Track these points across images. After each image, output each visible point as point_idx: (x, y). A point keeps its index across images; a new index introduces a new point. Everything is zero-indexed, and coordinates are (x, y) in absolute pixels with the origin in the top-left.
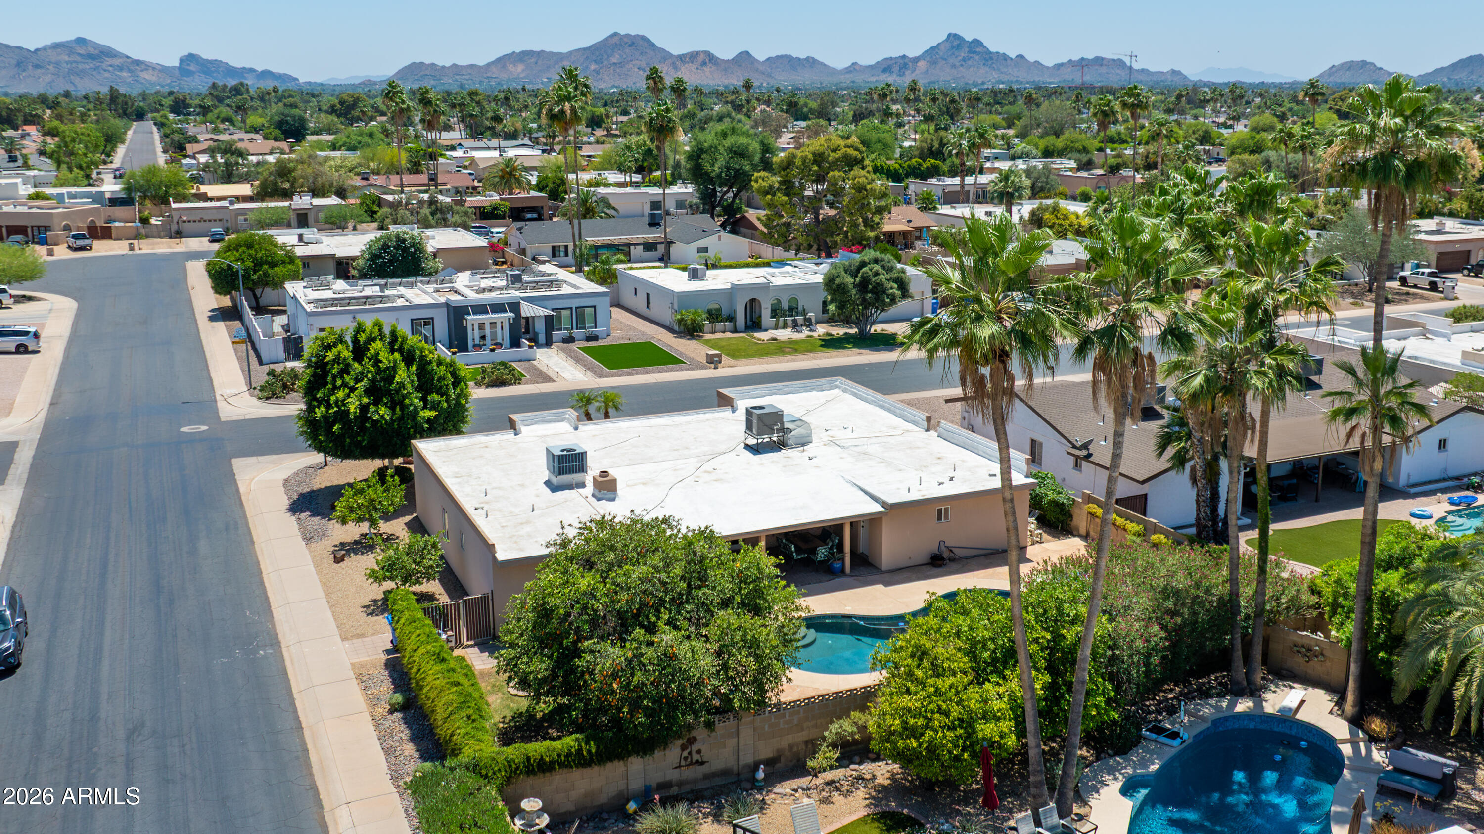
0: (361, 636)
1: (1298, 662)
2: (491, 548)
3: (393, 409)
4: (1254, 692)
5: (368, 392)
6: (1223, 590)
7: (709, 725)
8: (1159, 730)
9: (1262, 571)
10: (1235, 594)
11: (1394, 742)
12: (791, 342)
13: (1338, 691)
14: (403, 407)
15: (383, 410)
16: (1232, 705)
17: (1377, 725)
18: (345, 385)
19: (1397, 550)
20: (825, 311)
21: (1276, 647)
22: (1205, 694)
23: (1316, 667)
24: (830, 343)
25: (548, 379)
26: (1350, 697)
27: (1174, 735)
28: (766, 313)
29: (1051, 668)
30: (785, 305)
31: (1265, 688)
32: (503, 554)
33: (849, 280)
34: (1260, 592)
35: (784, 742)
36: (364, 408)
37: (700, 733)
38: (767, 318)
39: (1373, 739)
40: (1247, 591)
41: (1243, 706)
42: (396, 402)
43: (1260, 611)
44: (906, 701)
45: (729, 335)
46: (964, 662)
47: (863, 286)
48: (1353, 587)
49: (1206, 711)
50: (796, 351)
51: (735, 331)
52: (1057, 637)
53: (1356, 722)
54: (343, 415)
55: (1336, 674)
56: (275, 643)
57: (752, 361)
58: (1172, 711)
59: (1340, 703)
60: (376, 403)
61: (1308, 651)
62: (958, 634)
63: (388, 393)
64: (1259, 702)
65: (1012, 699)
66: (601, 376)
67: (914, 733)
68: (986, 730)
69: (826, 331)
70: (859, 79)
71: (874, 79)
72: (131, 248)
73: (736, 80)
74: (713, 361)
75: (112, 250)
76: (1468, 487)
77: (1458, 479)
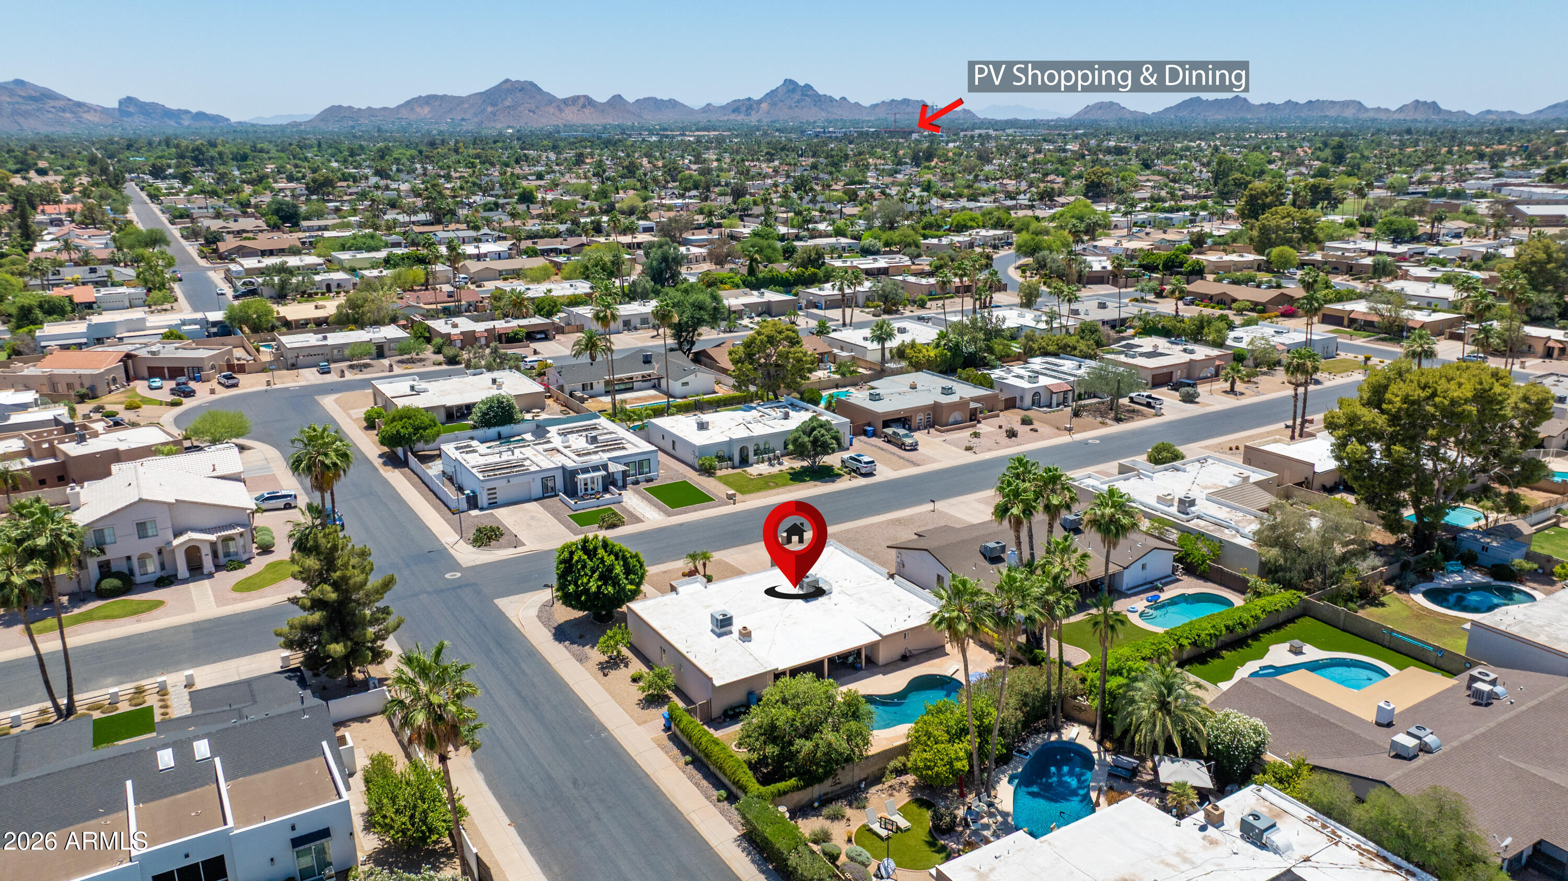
0: (645, 722)
1: (1075, 713)
2: (710, 679)
3: (614, 586)
4: (1057, 729)
5: (599, 579)
6: (1045, 688)
7: (843, 768)
8: (1020, 752)
9: (1060, 679)
10: (1049, 691)
11: (1116, 751)
12: (772, 476)
13: (1092, 726)
14: (619, 585)
15: (610, 589)
16: (1049, 737)
17: (1108, 745)
18: (586, 575)
19: (1116, 667)
20: (785, 448)
21: (1067, 707)
22: (1038, 731)
23: (1083, 716)
24: (797, 477)
25: (639, 520)
26: (1097, 733)
27: (1027, 754)
28: (751, 454)
29: (980, 736)
30: (762, 447)
31: (1062, 727)
32: (717, 683)
33: (806, 439)
34: (1059, 688)
35: (869, 771)
36: (599, 587)
37: (839, 772)
38: (752, 458)
39: (1106, 750)
40: (1054, 687)
41: (1054, 737)
42: (616, 583)
43: (1060, 695)
44: (925, 755)
45: (730, 471)
46: (946, 737)
47: (815, 442)
48: (1098, 683)
49: (1039, 741)
50: (777, 485)
51: (734, 467)
52: (982, 722)
53: (1100, 743)
54: (586, 591)
55: (1092, 719)
56: (605, 729)
57: (753, 495)
58: (1024, 741)
59: (1093, 733)
60: (605, 584)
61: (1080, 709)
62: (941, 723)
63: (611, 578)
64: (1060, 735)
65: (966, 751)
66: (669, 515)
67: (929, 768)
68: (958, 765)
69: (789, 464)
70: (714, 117)
71: (726, 118)
72: (268, 383)
73: (612, 119)
74: (730, 497)
75: (252, 385)
76: (1157, 589)
77: (1151, 583)
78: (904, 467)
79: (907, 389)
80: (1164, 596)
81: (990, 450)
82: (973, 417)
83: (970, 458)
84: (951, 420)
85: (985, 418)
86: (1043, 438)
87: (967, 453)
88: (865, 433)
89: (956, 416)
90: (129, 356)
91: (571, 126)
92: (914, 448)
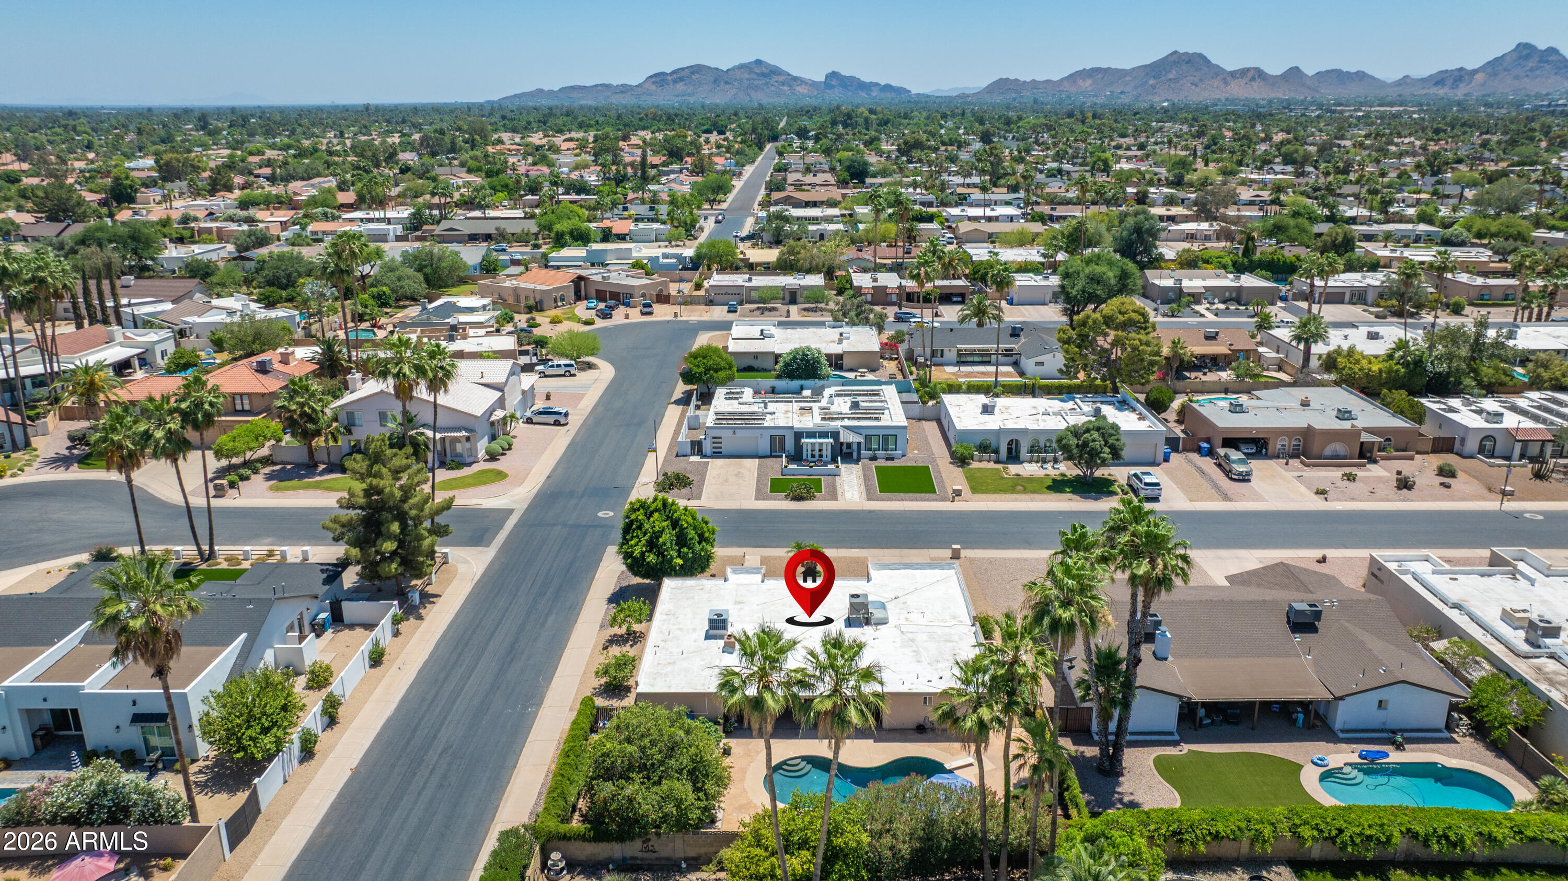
3: (658, 556)
5: (647, 544)
7: (658, 834)
12: (1030, 480)
14: (663, 556)
15: (652, 556)
18: (637, 537)
24: (1058, 486)
25: (834, 497)
28: (1024, 449)
30: (1044, 444)
32: (642, 688)
36: (643, 553)
37: (653, 837)
38: (1024, 454)
42: (661, 551)
43: (1004, 843)
45: (992, 465)
50: (1025, 490)
51: (997, 461)
56: (540, 704)
57: (984, 496)
60: (650, 551)
63: (657, 546)
66: (870, 498)
69: (1068, 469)
70: (1407, 92)
71: (1423, 92)
72: (676, 315)
73: (1283, 93)
74: (958, 493)
75: (665, 315)
76: (1393, 742)
77: (1394, 732)
78: (1211, 499)
79: (1297, 404)
80: (1395, 757)
81: (1353, 499)
82: (1366, 454)
83: (1317, 504)
84: (1328, 451)
85: (1383, 458)
86: (1452, 499)
87: (1316, 497)
88: (1199, 450)
89: (1338, 447)
90: (580, 278)
91: (1234, 100)
92: (1244, 478)
